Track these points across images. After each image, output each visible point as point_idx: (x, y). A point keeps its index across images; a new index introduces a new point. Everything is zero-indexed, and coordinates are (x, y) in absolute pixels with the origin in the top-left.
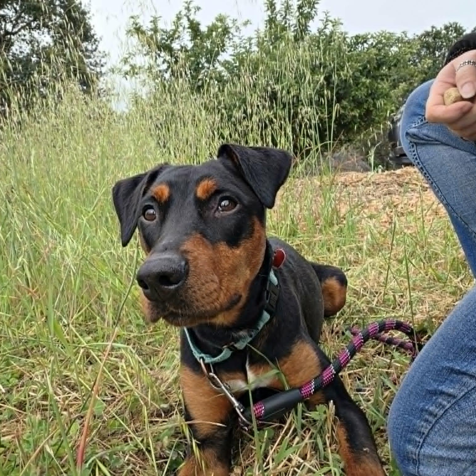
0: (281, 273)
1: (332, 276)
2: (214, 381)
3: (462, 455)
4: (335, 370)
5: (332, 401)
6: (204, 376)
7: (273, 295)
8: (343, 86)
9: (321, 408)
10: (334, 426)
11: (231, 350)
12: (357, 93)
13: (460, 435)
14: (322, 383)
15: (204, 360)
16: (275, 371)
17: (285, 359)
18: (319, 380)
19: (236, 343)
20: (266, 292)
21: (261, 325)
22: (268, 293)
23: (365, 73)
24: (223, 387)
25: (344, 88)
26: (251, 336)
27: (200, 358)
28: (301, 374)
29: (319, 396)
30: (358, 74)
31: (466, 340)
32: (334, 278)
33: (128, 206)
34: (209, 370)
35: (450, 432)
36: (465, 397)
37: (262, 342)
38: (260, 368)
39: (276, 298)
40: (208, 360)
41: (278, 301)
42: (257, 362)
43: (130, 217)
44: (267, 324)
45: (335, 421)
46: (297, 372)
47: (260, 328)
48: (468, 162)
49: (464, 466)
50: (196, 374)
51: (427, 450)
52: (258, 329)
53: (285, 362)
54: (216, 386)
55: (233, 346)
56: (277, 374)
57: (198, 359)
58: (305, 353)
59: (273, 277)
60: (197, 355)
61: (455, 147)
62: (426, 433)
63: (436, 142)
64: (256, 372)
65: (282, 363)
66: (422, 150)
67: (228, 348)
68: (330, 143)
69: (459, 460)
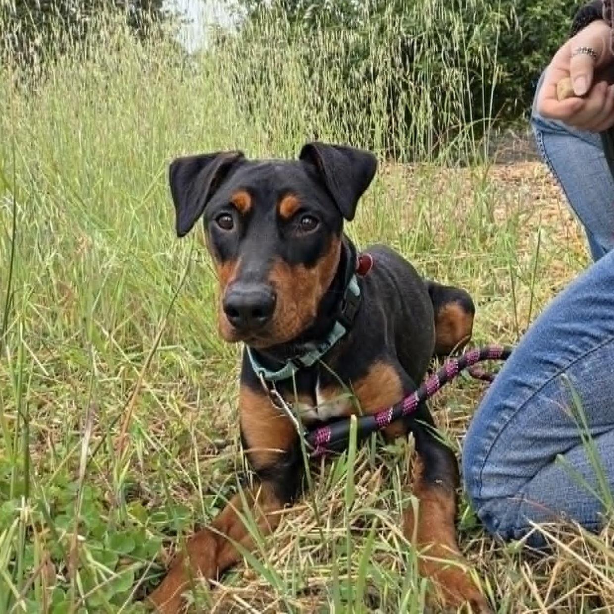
0: (368, 283)
1: (455, 300)
2: (276, 400)
3: (517, 471)
4: (419, 397)
5: (412, 433)
6: (266, 395)
7: (351, 306)
8: (536, 29)
9: (400, 441)
10: (412, 463)
11: (297, 366)
12: (556, 41)
13: (516, 449)
14: (402, 412)
15: (264, 375)
16: (349, 395)
17: (361, 381)
18: (398, 408)
19: (301, 357)
20: (342, 303)
21: (333, 339)
22: (344, 302)
23: (570, 11)
24: (286, 407)
25: (537, 33)
26: (321, 351)
27: (260, 372)
28: (378, 400)
29: (398, 427)
30: (559, 12)
31: (531, 351)
32: (457, 303)
33: (189, 193)
34: (270, 387)
35: (508, 447)
36: (523, 408)
37: (334, 359)
38: (333, 391)
39: (355, 310)
40: (269, 374)
41: (357, 314)
42: (329, 384)
43: (190, 206)
44: (342, 338)
45: (413, 457)
46: (374, 397)
47: (332, 344)
48: (596, 159)
49: (519, 483)
50: (257, 394)
51: (488, 469)
52: (329, 344)
53: (361, 385)
54: (277, 405)
55: (298, 360)
56: (351, 398)
57: (257, 373)
58: (385, 376)
59: (354, 285)
60: (256, 368)
61: (583, 140)
62: (488, 450)
63: (564, 133)
64: (327, 397)
65: (356, 384)
66: (548, 140)
67: (293, 362)
68: (487, 122)
69: (514, 477)
